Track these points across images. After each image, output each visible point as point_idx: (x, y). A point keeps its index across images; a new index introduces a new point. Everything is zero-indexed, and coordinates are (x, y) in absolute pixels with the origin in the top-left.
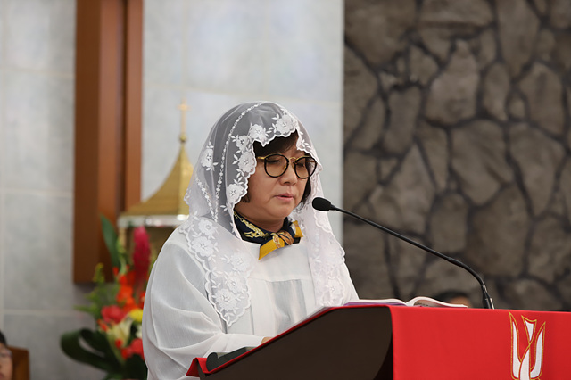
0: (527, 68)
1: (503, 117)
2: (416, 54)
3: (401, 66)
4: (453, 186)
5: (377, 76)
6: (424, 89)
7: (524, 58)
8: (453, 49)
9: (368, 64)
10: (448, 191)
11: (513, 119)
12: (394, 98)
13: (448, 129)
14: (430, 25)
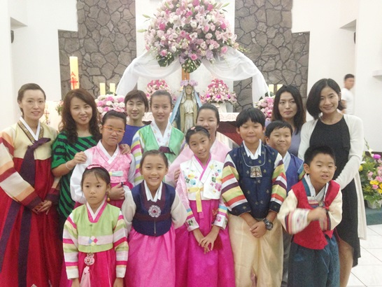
0: (286, 61)
1: (281, 69)
2: (260, 61)
4: (269, 81)
6: (262, 66)
7: (286, 59)
8: (268, 59)
11: (283, 69)
13: (267, 72)
14: (264, 56)
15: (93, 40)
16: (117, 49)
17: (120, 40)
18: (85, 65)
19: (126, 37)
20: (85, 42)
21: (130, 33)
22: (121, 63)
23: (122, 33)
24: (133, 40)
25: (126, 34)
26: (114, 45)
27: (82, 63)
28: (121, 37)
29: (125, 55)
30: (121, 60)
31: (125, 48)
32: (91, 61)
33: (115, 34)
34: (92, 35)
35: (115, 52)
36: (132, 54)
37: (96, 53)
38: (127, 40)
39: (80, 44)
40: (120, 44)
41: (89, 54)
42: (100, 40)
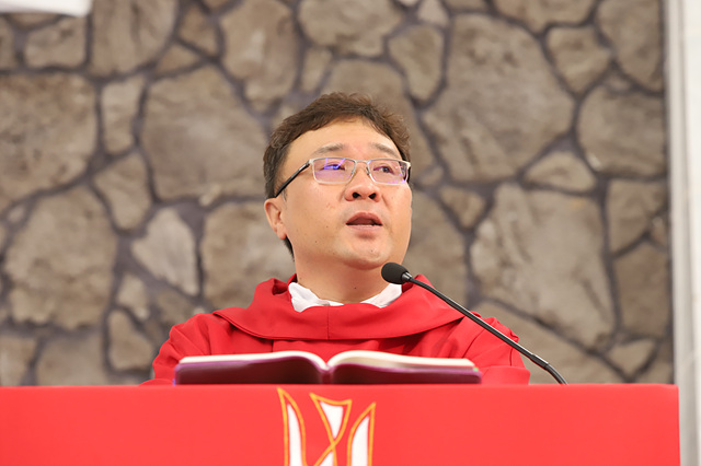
15: (227, 89)
16: (461, 168)
17: (494, 78)
18: (138, 325)
19: (549, 56)
20: (154, 107)
21: (591, 19)
22: (498, 293)
23: (516, 22)
24: (625, 77)
25: (550, 26)
26: (442, 127)
27: (113, 304)
28: (509, 58)
29: (537, 215)
30: (505, 263)
31: (546, 151)
32: (201, 275)
33: (447, 33)
34: (221, 37)
35: (449, 194)
36: (616, 208)
37: (252, 207)
38: (562, 82)
39: (101, 131)
40: (493, 118)
41: (185, 218)
42: (298, 83)
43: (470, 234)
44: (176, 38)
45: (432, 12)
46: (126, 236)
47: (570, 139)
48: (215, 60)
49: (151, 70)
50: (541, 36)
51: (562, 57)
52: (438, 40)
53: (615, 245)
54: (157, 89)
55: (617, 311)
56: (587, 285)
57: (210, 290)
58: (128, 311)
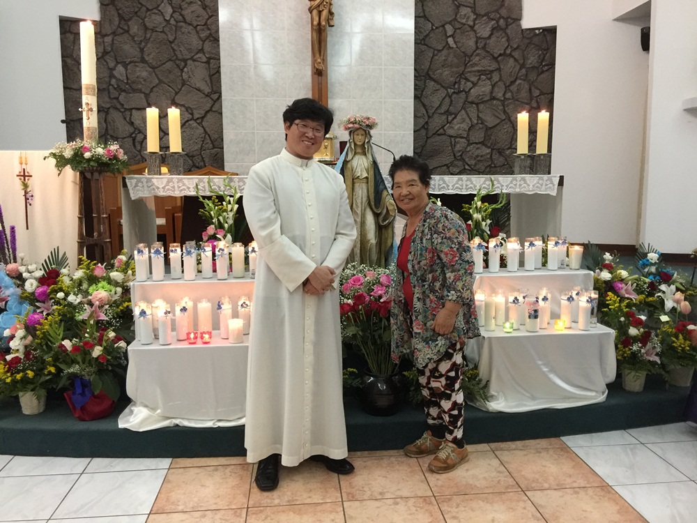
0: (513, 83)
1: (503, 99)
3: (456, 86)
4: (480, 122)
5: (446, 90)
6: (467, 93)
7: (513, 79)
8: (479, 79)
9: (442, 86)
10: (477, 124)
11: (506, 99)
12: (454, 96)
13: (477, 104)
14: (470, 72)
15: (130, 39)
16: (180, 56)
17: (186, 37)
18: (115, 88)
19: (197, 32)
20: (115, 42)
21: (206, 24)
22: (188, 83)
23: (189, 24)
24: (213, 37)
25: (198, 25)
26: (175, 48)
27: (110, 85)
28: (189, 32)
29: (196, 67)
30: (190, 77)
31: (197, 53)
32: (127, 78)
33: (176, 26)
34: (128, 26)
35: (177, 62)
36: (211, 65)
37: (137, 64)
38: (200, 38)
39: (104, 47)
40: (186, 45)
41: (123, 66)
42: (145, 37)
43: (182, 70)
44: (119, 27)
45: (172, 22)
46: (112, 70)
47: (202, 51)
48: (128, 31)
49: (114, 33)
50: (195, 27)
51: (200, 32)
52: (174, 28)
53: (211, 74)
54: (115, 38)
55: (212, 87)
56: (206, 81)
57: (129, 81)
58: (112, 85)
